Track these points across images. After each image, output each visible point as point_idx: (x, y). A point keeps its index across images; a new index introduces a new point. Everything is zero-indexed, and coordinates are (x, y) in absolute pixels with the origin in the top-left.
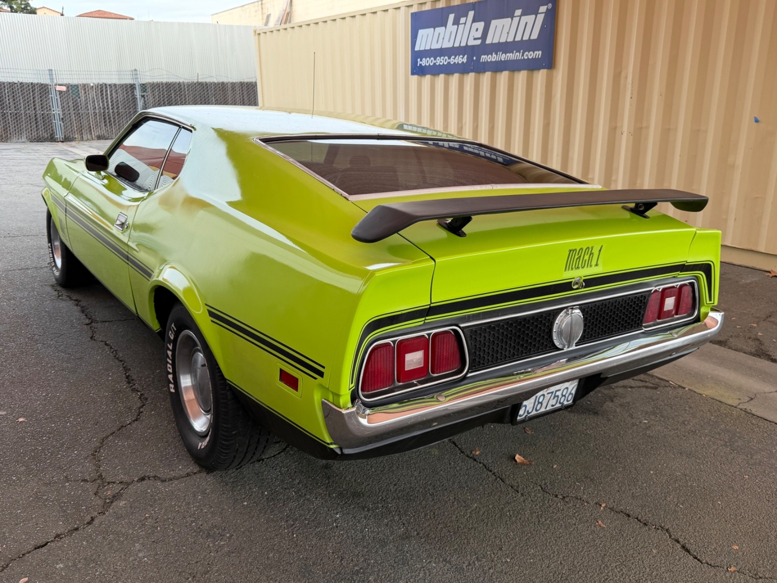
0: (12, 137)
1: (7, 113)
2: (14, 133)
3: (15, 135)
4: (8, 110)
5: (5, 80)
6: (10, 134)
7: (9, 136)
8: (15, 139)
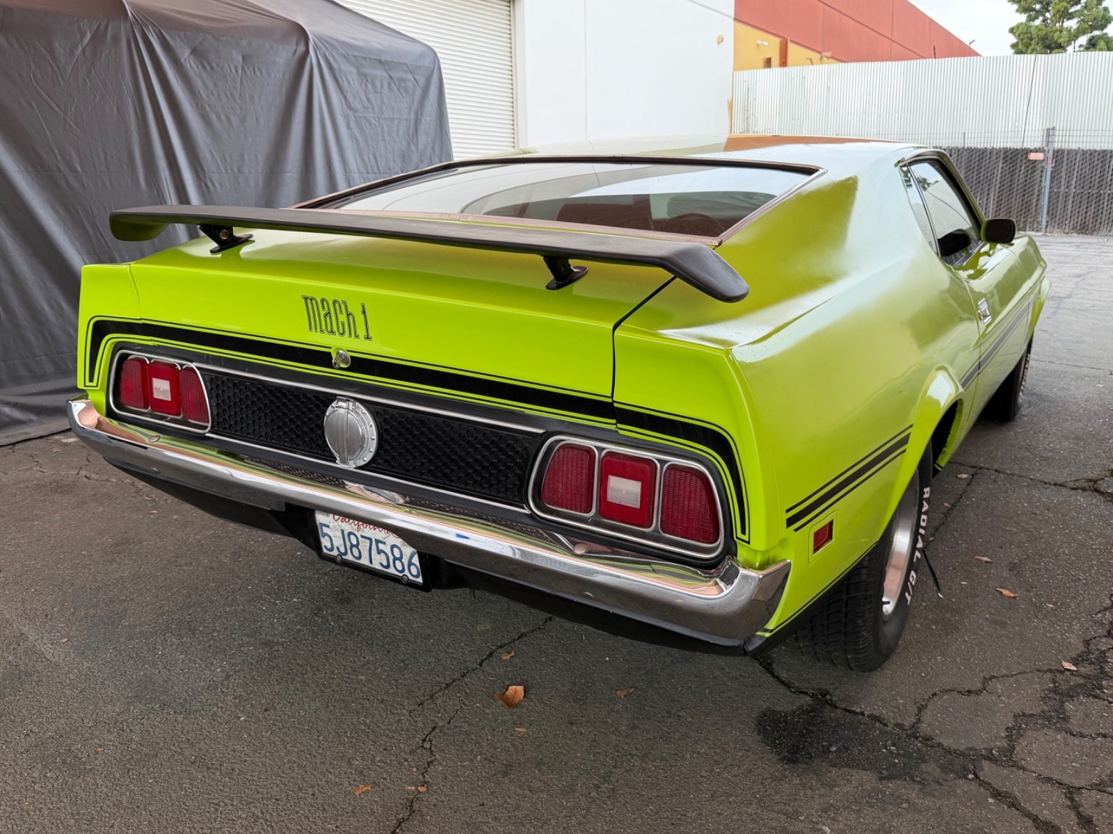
0: (1102, 228)
1: (1105, 194)
2: (1106, 222)
3: (1106, 226)
4: (1107, 189)
5: (1108, 147)
6: (1101, 223)
7: (1097, 226)
8: (1104, 231)
